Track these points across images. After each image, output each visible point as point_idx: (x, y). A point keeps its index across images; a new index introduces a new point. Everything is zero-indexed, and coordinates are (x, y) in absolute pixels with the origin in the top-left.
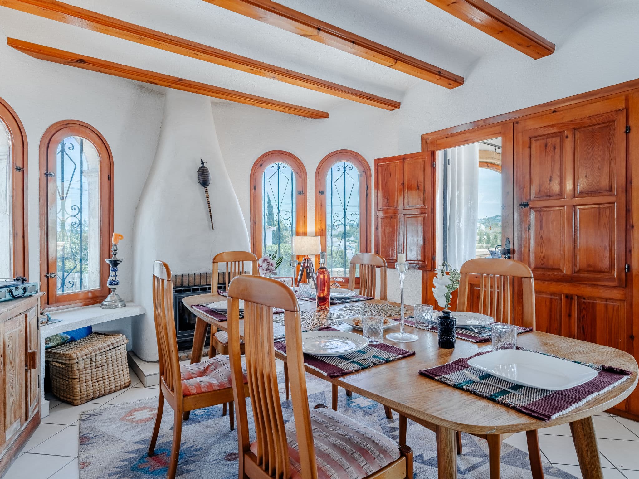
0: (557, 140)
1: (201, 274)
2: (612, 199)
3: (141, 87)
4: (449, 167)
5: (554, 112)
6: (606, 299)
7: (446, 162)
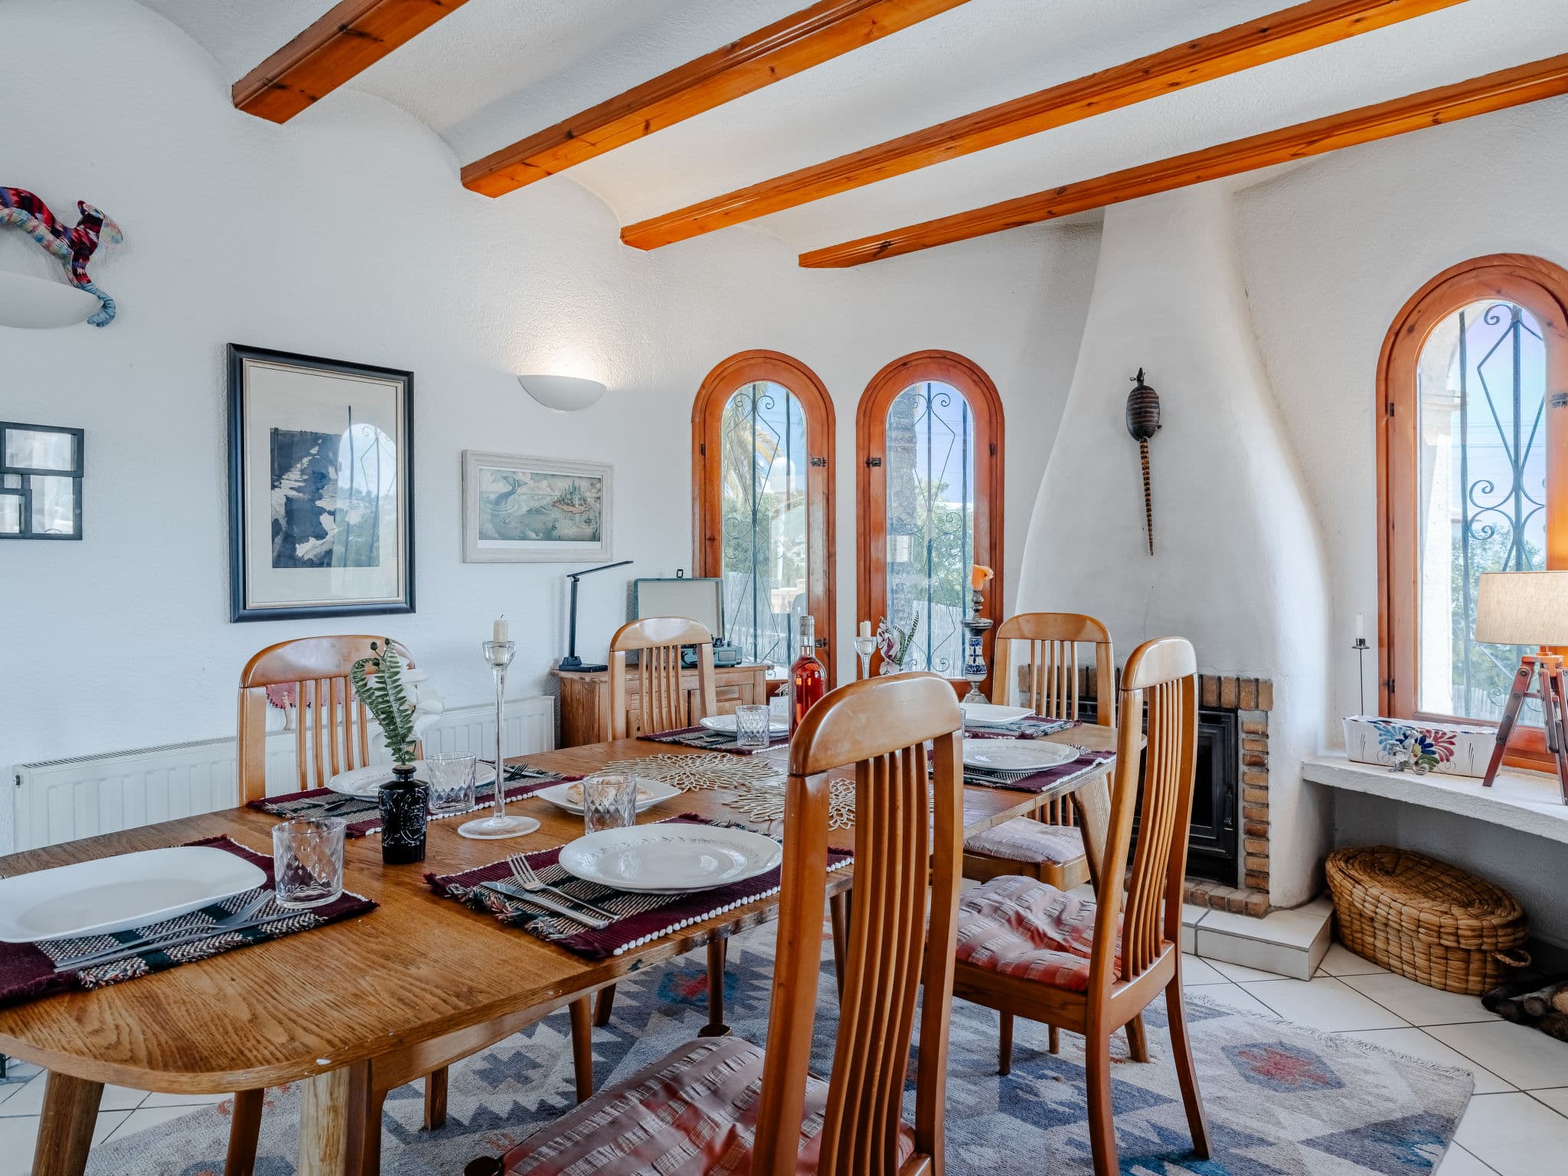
1: (1087, 668)
3: (1067, 229)
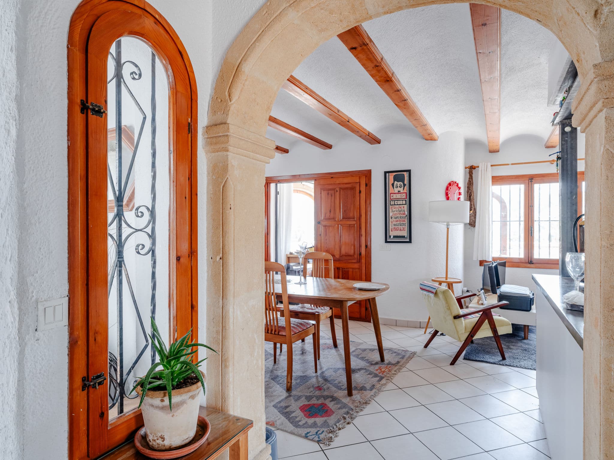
0: (333, 192)
2: (354, 222)
4: (278, 196)
5: (332, 178)
6: (353, 269)
7: (277, 193)
